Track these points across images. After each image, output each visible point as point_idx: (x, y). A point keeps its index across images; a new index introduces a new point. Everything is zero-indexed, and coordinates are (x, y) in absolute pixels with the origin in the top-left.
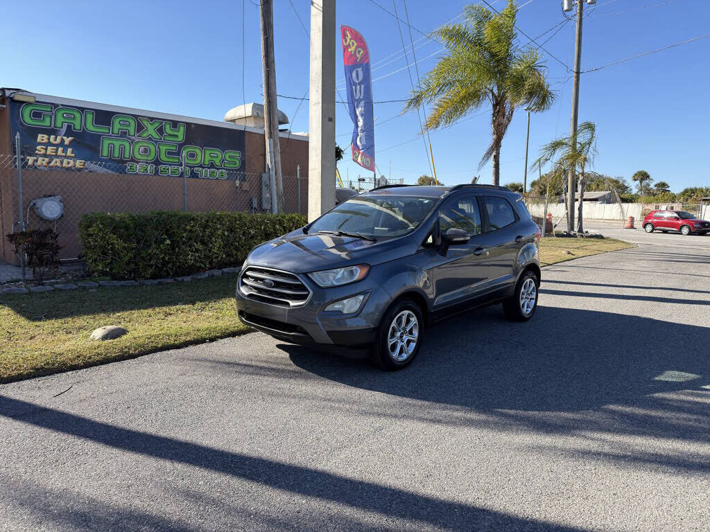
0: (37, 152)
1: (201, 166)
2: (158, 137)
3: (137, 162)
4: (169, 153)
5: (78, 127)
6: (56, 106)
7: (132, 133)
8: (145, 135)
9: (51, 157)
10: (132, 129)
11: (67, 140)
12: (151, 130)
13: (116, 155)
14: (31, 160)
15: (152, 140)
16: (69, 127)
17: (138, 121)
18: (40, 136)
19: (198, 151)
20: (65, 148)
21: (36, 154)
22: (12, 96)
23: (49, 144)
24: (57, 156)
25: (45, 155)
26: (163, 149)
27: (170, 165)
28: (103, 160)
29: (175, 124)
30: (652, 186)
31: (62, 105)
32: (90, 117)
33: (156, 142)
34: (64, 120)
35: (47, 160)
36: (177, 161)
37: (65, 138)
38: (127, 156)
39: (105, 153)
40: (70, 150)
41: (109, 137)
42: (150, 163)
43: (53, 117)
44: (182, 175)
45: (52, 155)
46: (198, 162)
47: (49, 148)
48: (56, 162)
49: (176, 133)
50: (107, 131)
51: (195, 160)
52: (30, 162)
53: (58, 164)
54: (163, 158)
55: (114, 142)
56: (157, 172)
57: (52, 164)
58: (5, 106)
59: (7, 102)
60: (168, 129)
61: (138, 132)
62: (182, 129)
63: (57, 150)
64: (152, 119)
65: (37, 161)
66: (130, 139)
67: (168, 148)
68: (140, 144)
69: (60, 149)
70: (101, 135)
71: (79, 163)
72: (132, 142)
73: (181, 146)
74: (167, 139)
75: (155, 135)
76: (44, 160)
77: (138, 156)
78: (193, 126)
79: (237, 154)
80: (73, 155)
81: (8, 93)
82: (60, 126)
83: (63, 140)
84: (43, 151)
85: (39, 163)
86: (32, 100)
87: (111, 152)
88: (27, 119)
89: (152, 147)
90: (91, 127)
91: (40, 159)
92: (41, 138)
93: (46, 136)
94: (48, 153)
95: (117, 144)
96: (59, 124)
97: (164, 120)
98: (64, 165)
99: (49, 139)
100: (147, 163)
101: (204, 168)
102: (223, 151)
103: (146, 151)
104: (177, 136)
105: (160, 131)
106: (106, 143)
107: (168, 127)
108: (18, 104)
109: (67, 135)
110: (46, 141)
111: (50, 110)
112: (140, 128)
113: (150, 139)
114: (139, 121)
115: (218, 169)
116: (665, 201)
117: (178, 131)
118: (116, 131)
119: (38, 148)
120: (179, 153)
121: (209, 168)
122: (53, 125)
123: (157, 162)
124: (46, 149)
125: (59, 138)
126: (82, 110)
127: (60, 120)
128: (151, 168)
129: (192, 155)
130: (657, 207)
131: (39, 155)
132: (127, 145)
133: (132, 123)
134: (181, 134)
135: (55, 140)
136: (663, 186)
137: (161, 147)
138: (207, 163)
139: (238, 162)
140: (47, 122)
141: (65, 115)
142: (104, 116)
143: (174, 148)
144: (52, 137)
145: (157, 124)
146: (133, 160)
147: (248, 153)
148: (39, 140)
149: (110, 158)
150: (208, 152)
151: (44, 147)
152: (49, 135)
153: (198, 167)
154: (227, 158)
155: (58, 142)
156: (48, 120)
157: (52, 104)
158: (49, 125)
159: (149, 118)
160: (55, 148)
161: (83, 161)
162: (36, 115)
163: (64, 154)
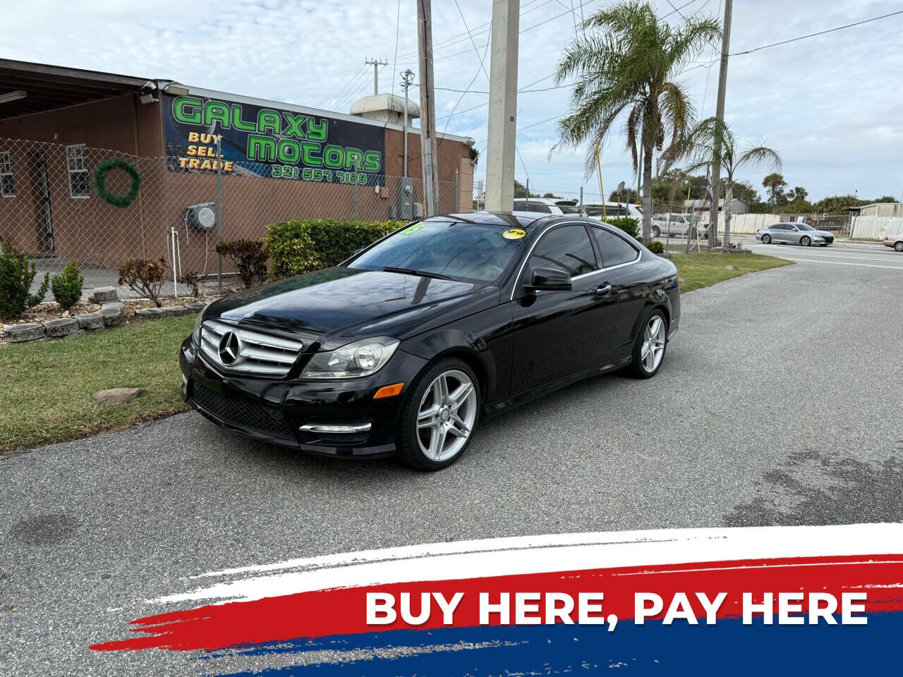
0: (188, 152)
1: (342, 169)
2: (301, 135)
3: (283, 164)
4: (313, 154)
5: (226, 124)
6: (205, 99)
7: (277, 131)
8: (289, 133)
9: (202, 159)
10: (277, 126)
11: (217, 139)
12: (295, 127)
13: (262, 156)
14: (183, 161)
15: (296, 139)
16: (218, 123)
17: (282, 117)
18: (191, 134)
19: (340, 152)
20: (215, 148)
21: (188, 155)
22: (163, 88)
23: (199, 143)
24: (207, 157)
25: (196, 156)
26: (307, 148)
27: (314, 168)
28: (250, 162)
29: (318, 119)
31: (212, 99)
32: (237, 112)
33: (300, 141)
34: (213, 116)
35: (198, 161)
36: (320, 163)
37: (214, 136)
38: (272, 157)
39: (252, 154)
40: (219, 150)
41: (256, 135)
42: (295, 166)
43: (203, 112)
44: (325, 180)
45: (202, 157)
46: (339, 165)
47: (200, 147)
48: (206, 164)
49: (318, 131)
50: (254, 128)
51: (337, 162)
52: (183, 165)
53: (209, 167)
54: (307, 159)
55: (259, 141)
56: (301, 172)
57: (203, 167)
58: (157, 100)
59: (160, 95)
60: (312, 127)
61: (283, 130)
62: (325, 125)
63: (207, 150)
64: (295, 114)
65: (188, 162)
66: (275, 137)
67: (311, 148)
68: (283, 145)
69: (210, 149)
70: (248, 133)
71: (227, 165)
72: (277, 141)
73: (323, 145)
74: (310, 137)
75: (300, 134)
76: (195, 162)
77: (282, 158)
78: (335, 122)
79: (377, 155)
80: (222, 156)
81: (161, 86)
82: (210, 123)
83: (212, 139)
84: (194, 152)
85: (190, 165)
86: (184, 93)
87: (257, 153)
88: (180, 116)
89: (296, 147)
90: (239, 125)
91: (192, 160)
92: (193, 136)
93: (197, 135)
94: (199, 153)
95: (263, 143)
96: (208, 122)
97: (307, 115)
98: (214, 167)
99: (200, 138)
100: (291, 165)
101: (345, 171)
102: (364, 152)
103: (290, 151)
104: (319, 134)
105: (304, 128)
106: (253, 141)
107: (311, 123)
108: (170, 98)
109: (216, 133)
110: (196, 140)
111: (199, 104)
112: (285, 124)
113: (294, 137)
114: (284, 116)
115: (358, 172)
117: (321, 128)
118: (262, 129)
119: (190, 147)
120: (321, 155)
121: (350, 171)
122: (203, 122)
123: (301, 164)
124: (197, 150)
125: (209, 136)
126: (230, 103)
127: (210, 115)
128: (295, 171)
129: (334, 156)
131: (191, 156)
132: (272, 144)
133: (277, 118)
134: (324, 132)
135: (206, 138)
137: (304, 147)
138: (348, 165)
139: (377, 164)
140: (197, 119)
141: (214, 110)
142: (251, 112)
143: (317, 148)
144: (203, 135)
145: (300, 121)
146: (278, 162)
147: (388, 154)
148: (190, 139)
149: (257, 161)
150: (349, 153)
151: (195, 147)
152: (200, 134)
153: (339, 170)
154: (368, 160)
155: (208, 141)
156: (198, 115)
157: (202, 97)
158: (199, 121)
159: (293, 113)
160: (205, 148)
161: (231, 163)
162: (188, 110)
163: (213, 155)
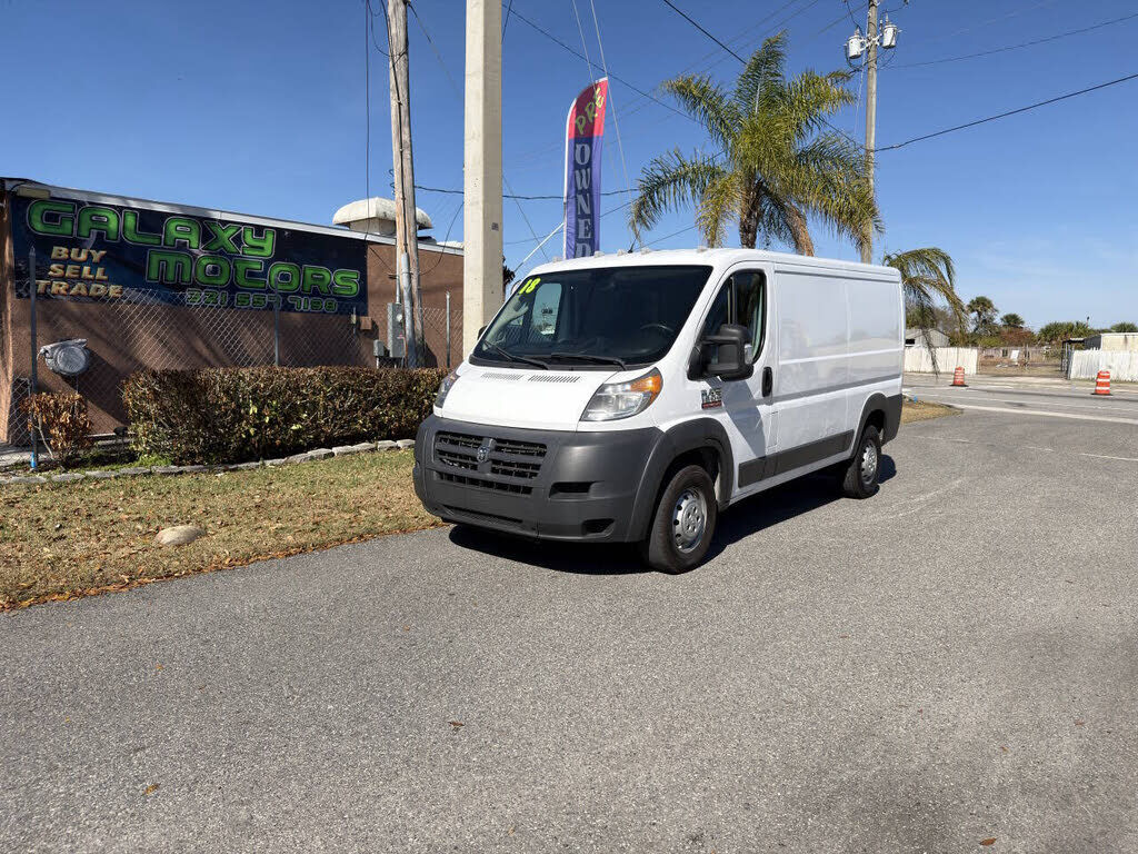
0: (51, 273)
1: (298, 293)
3: (203, 288)
4: (251, 274)
5: (113, 235)
6: (80, 204)
7: (194, 244)
8: (215, 246)
9: (71, 282)
10: (194, 240)
11: (97, 256)
12: (223, 240)
13: (171, 276)
14: (41, 284)
15: (224, 255)
16: (100, 235)
17: (203, 227)
18: (56, 248)
19: (295, 272)
20: (94, 267)
21: (50, 276)
22: (15, 189)
23: (66, 262)
24: (80, 279)
25: (63, 278)
26: (241, 267)
27: (252, 292)
28: (150, 285)
29: (259, 230)
30: (998, 320)
31: (90, 203)
32: (131, 221)
33: (231, 257)
34: (91, 225)
35: (65, 285)
36: (263, 286)
37: (93, 252)
38: (186, 278)
39: (154, 274)
40: (100, 270)
41: (160, 250)
42: (222, 289)
43: (76, 221)
44: (270, 307)
45: (73, 278)
46: (294, 286)
47: (69, 267)
48: (79, 289)
49: (260, 244)
50: (157, 241)
51: (290, 285)
52: (41, 289)
53: (84, 292)
54: (242, 281)
55: (168, 258)
56: (233, 299)
57: (73, 292)
58: (3, 205)
59: (8, 198)
60: (249, 238)
61: (203, 242)
62: (270, 237)
63: (81, 270)
64: (225, 223)
65: (50, 286)
66: (190, 253)
67: (248, 266)
68: (206, 262)
69: (86, 269)
70: (147, 248)
71: (114, 290)
72: (194, 258)
73: (268, 263)
74: (247, 252)
75: (230, 247)
76: (61, 286)
77: (202, 279)
78: (287, 234)
79: (354, 275)
80: (105, 277)
81: (8, 186)
82: (86, 234)
83: (90, 255)
84: (60, 272)
85: (53, 290)
86: (44, 196)
87: (162, 272)
88: (39, 226)
89: (224, 264)
90: (131, 237)
91: (55, 283)
92: (58, 252)
93: (65, 250)
94: (68, 274)
95: (172, 260)
97: (243, 224)
98: (92, 292)
99: (69, 253)
100: (216, 288)
101: (303, 295)
102: (333, 271)
103: (215, 270)
104: (262, 248)
105: (238, 240)
106: (155, 259)
107: (249, 234)
108: (23, 202)
109: (97, 247)
110: (64, 256)
111: (71, 209)
112: (206, 235)
113: (221, 253)
114: (206, 225)
115: (324, 298)
116: (1017, 345)
117: (265, 240)
118: (170, 241)
119: (53, 266)
120: (264, 275)
121: (310, 296)
122: (75, 233)
123: (232, 288)
124: (65, 269)
125: (84, 252)
126: (119, 209)
127: (86, 225)
128: (222, 297)
129: (285, 277)
130: (1005, 354)
131: (55, 277)
132: (186, 261)
133: (195, 228)
134: (268, 244)
135: (79, 255)
136: (1013, 321)
137: (238, 265)
138: (307, 289)
139: (355, 289)
140: (67, 227)
141: (94, 218)
142: (151, 221)
143: (259, 267)
144: (74, 251)
145: (231, 232)
146: (194, 285)
147: (371, 273)
148: (54, 255)
149: (161, 283)
150: (309, 272)
151: (61, 266)
152: (70, 249)
153: (294, 294)
154: (338, 281)
155: (83, 256)
156: (68, 225)
157: (74, 201)
158: (69, 232)
159: (220, 221)
160: (78, 267)
161: (120, 287)
162: (51, 218)
163: (91, 276)
